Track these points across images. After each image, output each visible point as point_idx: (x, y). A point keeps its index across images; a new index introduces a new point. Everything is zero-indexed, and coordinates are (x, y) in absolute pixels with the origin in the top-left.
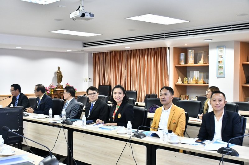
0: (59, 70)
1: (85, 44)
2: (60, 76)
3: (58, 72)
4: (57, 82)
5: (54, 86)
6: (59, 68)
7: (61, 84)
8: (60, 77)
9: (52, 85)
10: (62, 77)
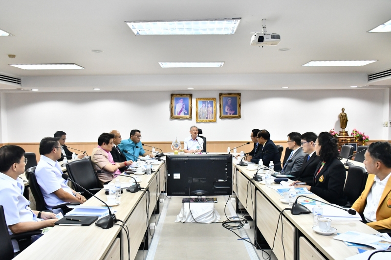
0: (343, 112)
1: (371, 77)
2: (344, 119)
3: (341, 115)
4: (340, 127)
5: (335, 132)
6: (343, 110)
7: (346, 129)
8: (345, 121)
9: (332, 130)
10: (347, 121)
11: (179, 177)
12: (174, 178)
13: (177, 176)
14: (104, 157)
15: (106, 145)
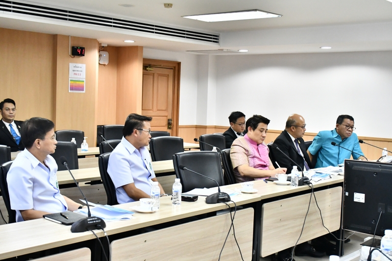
11: (363, 201)
12: (355, 200)
13: (359, 198)
14: (244, 151)
15: (252, 131)
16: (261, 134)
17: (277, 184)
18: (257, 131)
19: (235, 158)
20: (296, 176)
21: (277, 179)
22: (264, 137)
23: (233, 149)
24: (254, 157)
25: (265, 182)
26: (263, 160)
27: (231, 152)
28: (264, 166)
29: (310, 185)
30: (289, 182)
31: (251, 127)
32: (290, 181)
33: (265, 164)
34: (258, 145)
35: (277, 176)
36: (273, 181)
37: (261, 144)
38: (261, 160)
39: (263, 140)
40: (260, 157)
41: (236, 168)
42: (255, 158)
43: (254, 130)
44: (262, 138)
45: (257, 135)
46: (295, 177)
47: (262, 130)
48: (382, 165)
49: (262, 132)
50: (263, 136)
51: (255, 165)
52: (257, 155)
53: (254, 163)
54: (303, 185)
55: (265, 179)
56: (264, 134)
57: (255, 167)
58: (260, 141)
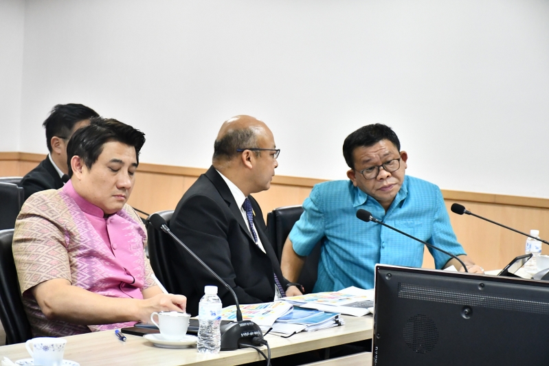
14: (56, 233)
15: (84, 168)
16: (113, 180)
17: (154, 345)
18: (99, 168)
19: (25, 258)
20: (213, 318)
21: (155, 330)
22: (123, 188)
23: (23, 228)
24: (91, 254)
25: (116, 339)
26: (123, 265)
27: (15, 238)
28: (126, 286)
29: (263, 348)
30: (192, 339)
31: (81, 155)
32: (195, 334)
33: (130, 279)
34: (106, 216)
35: (156, 318)
36: (141, 335)
37: (118, 212)
38: (115, 266)
39: (123, 199)
40: (111, 257)
41: (31, 292)
42: (95, 259)
43: (89, 166)
44: (120, 192)
45: (99, 181)
46: (210, 322)
47: (116, 165)
48: (487, 283)
49: (115, 171)
50: (121, 184)
51: (96, 279)
52: (102, 247)
53: (90, 273)
54: (239, 347)
55: (119, 327)
56: (124, 178)
57: (92, 288)
58: (112, 204)
